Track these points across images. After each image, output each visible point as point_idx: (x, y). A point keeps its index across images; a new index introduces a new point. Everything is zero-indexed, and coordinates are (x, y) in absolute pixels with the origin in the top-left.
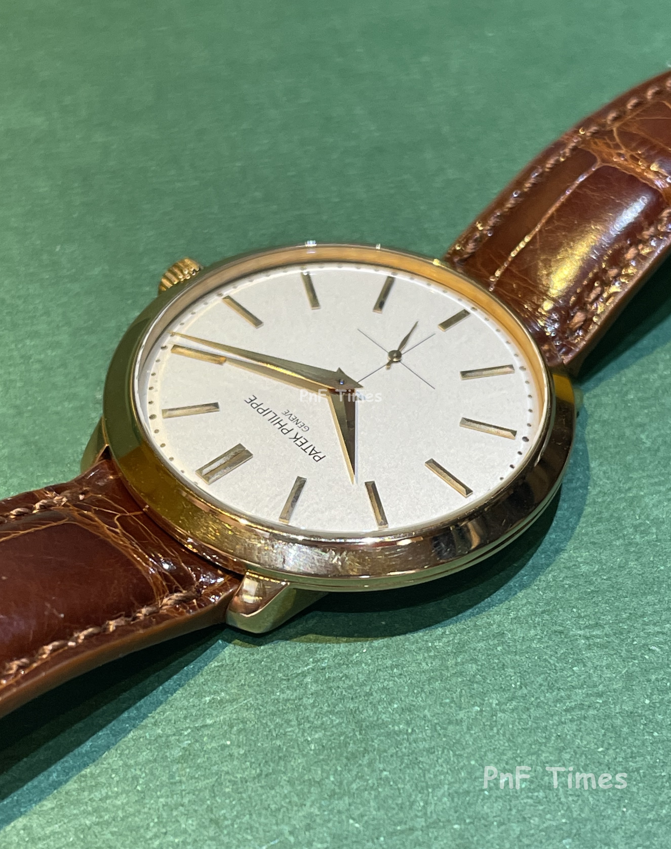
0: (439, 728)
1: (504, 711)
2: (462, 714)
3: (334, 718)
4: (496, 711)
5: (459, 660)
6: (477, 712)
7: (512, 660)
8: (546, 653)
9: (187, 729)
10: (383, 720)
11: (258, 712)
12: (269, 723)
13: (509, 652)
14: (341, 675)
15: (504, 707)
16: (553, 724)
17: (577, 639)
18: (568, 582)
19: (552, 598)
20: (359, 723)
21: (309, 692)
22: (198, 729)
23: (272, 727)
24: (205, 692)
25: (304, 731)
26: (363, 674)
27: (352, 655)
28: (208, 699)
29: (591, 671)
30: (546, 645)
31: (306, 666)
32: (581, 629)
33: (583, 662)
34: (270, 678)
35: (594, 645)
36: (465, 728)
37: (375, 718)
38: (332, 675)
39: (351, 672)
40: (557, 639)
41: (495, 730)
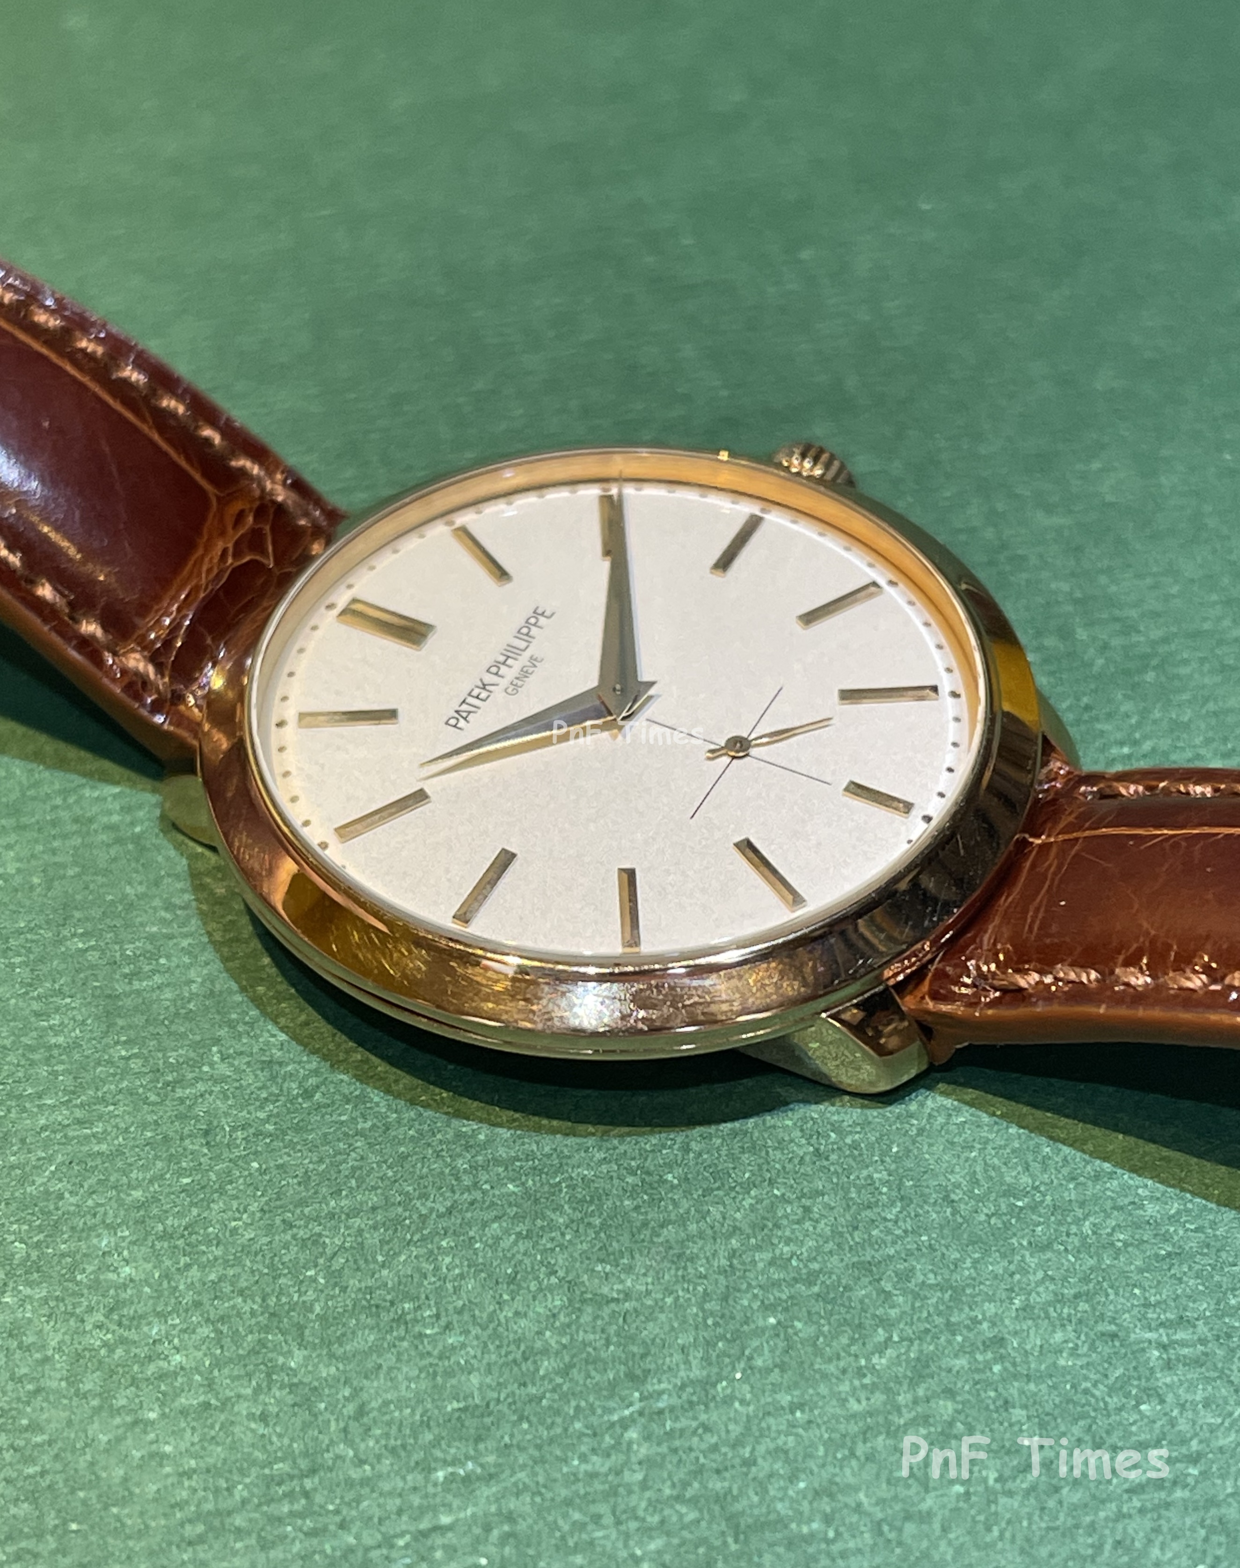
0: (886, 1528)
1: (1010, 1494)
2: (929, 1502)
3: (684, 1510)
4: (995, 1493)
5: (921, 1392)
6: (958, 1496)
7: (1022, 1392)
8: (1086, 1378)
9: (402, 1535)
10: (779, 1513)
11: (538, 1499)
12: (561, 1522)
13: (1015, 1376)
14: (694, 1424)
15: (1010, 1485)
16: (1107, 1519)
17: (1143, 1350)
18: (1122, 1237)
19: (1092, 1269)
20: (732, 1519)
21: (634, 1459)
22: (424, 1534)
23: (566, 1528)
24: (436, 1460)
25: (627, 1536)
26: (736, 1422)
27: (714, 1385)
28: (440, 1475)
29: (1175, 1413)
30: (1085, 1360)
31: (628, 1407)
32: (1151, 1331)
33: (1159, 1395)
34: (559, 1430)
35: (1178, 1360)
36: (937, 1526)
37: (764, 1510)
38: (678, 1425)
39: (714, 1416)
40: (1105, 1349)
41: (996, 1532)
